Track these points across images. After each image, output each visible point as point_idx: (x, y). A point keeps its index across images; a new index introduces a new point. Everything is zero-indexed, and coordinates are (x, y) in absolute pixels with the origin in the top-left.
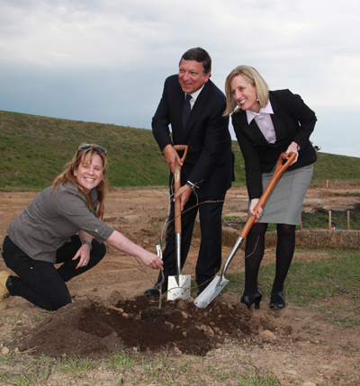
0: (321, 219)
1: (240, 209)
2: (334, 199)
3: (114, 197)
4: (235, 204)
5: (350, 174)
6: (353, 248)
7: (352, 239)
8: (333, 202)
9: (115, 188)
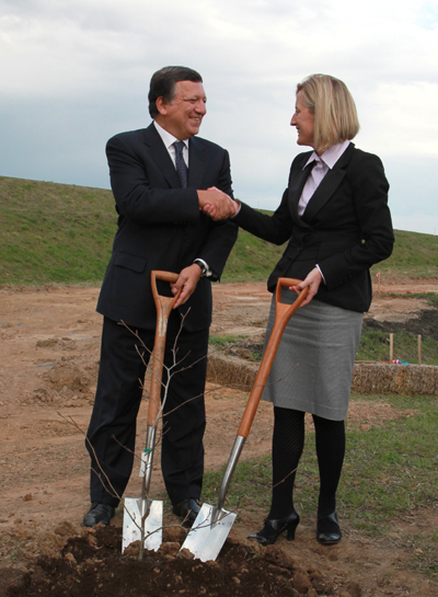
0: (371, 337)
1: (247, 320)
2: (389, 302)
3: (53, 302)
4: (239, 312)
5: (409, 260)
6: (426, 393)
7: (425, 379)
8: (388, 307)
9: (55, 284)
